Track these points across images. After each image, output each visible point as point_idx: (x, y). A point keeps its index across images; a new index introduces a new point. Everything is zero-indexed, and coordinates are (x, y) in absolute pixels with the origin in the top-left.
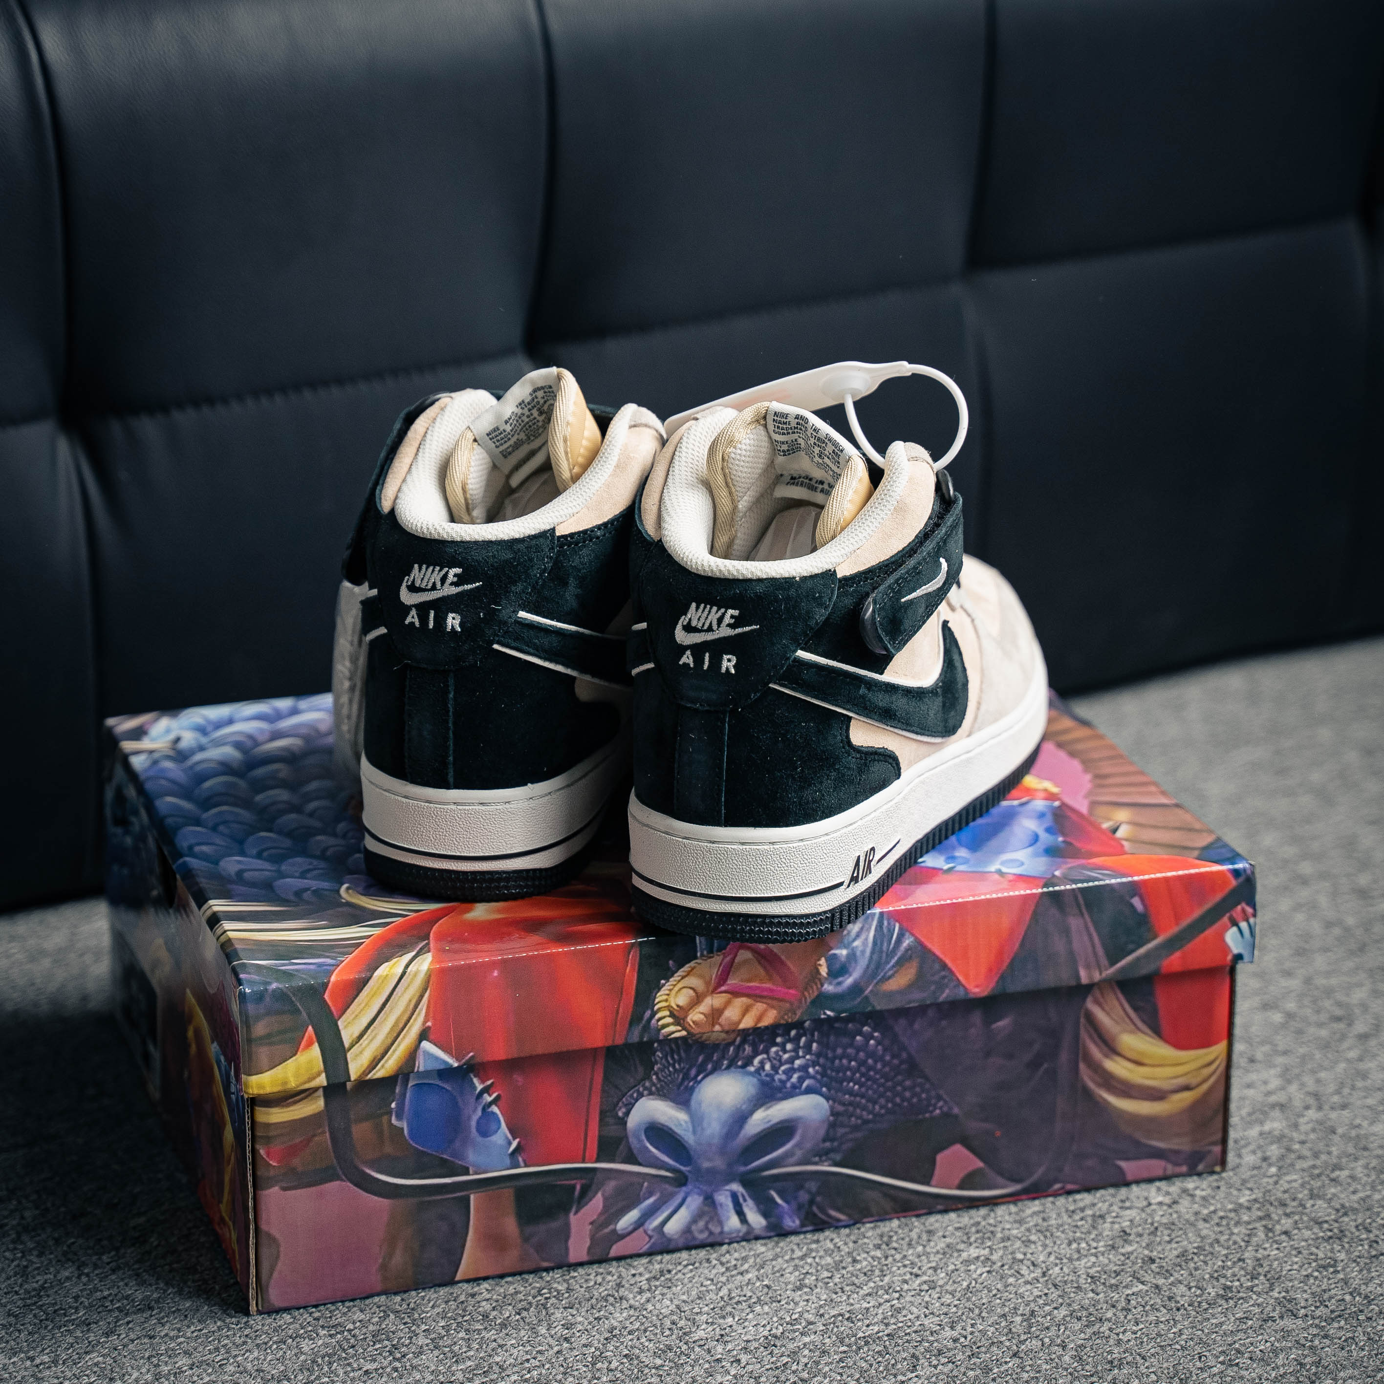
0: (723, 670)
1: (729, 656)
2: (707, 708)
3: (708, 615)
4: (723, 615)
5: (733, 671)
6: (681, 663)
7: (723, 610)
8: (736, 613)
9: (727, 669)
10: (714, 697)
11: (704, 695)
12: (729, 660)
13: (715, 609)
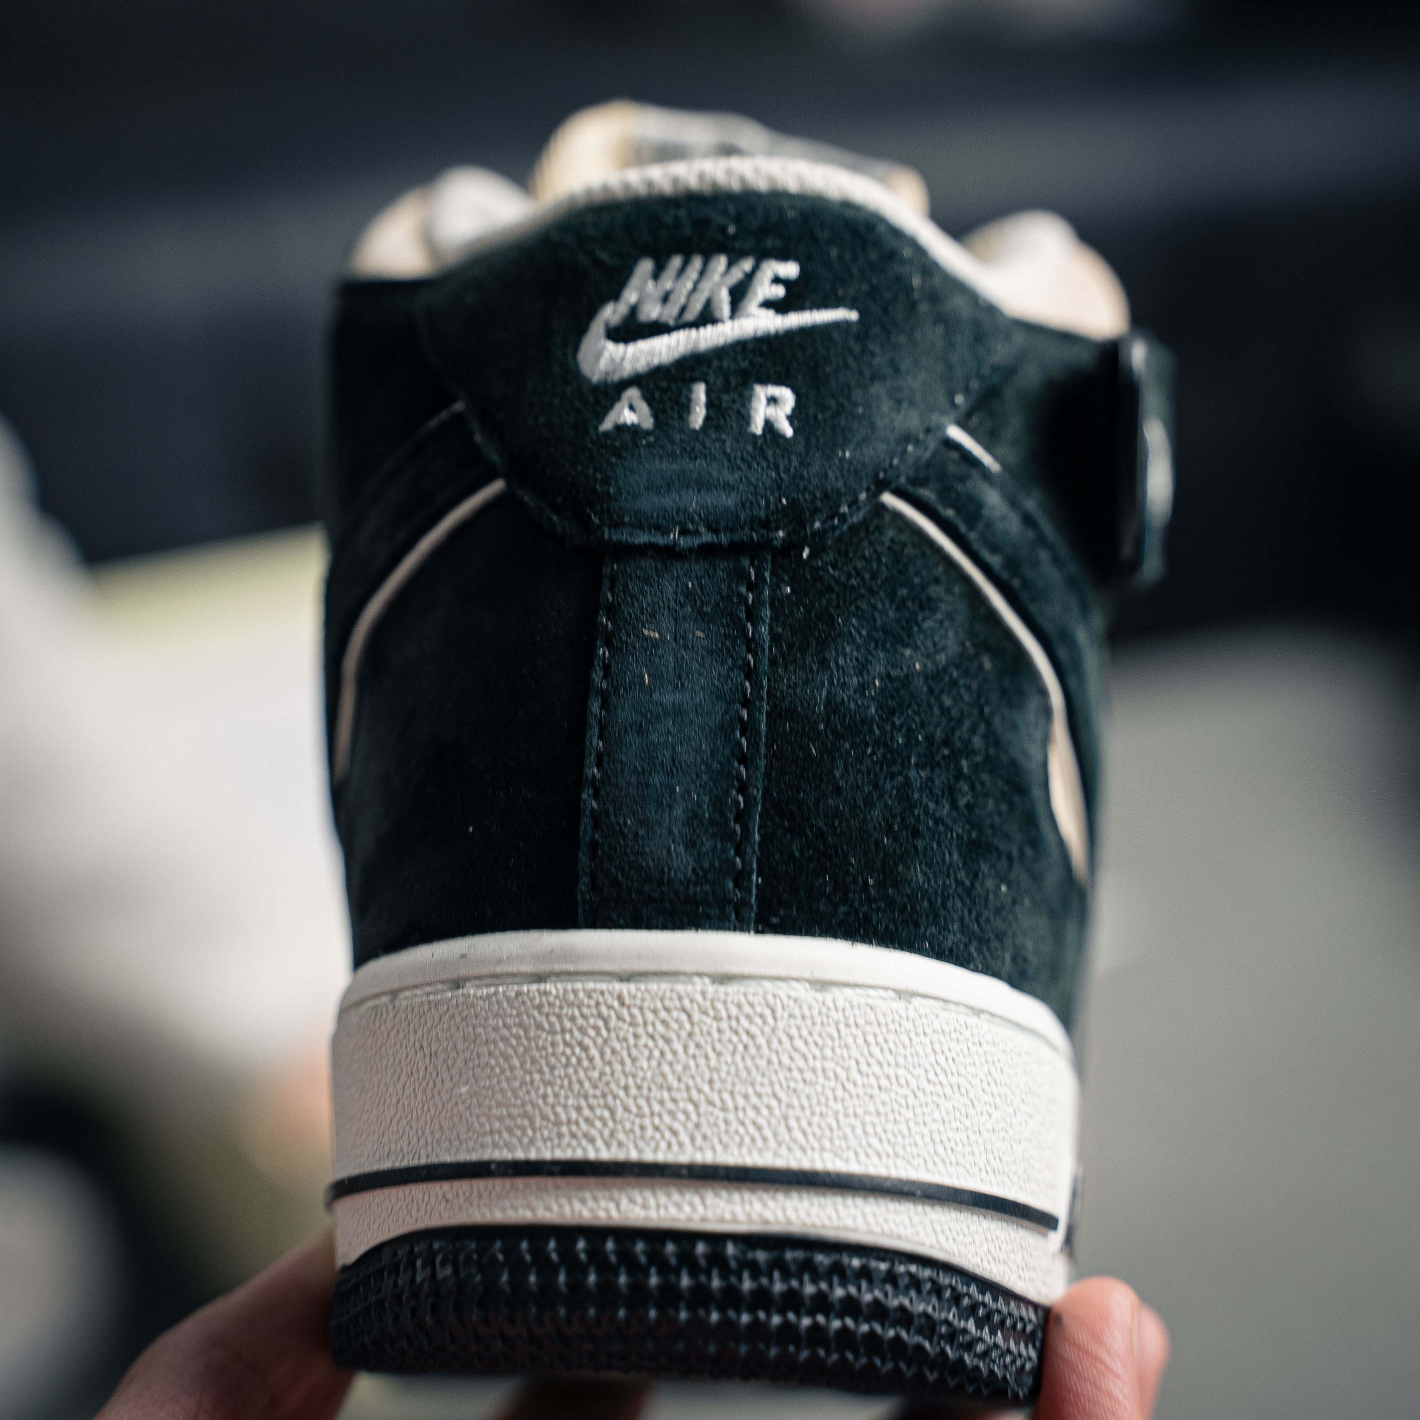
0: (757, 427)
1: (774, 390)
2: (707, 537)
3: (696, 284)
4: (750, 277)
5: (789, 431)
6: (607, 425)
7: (747, 265)
8: (790, 270)
9: (769, 425)
10: (729, 501)
11: (693, 501)
12: (773, 400)
13: (720, 262)
